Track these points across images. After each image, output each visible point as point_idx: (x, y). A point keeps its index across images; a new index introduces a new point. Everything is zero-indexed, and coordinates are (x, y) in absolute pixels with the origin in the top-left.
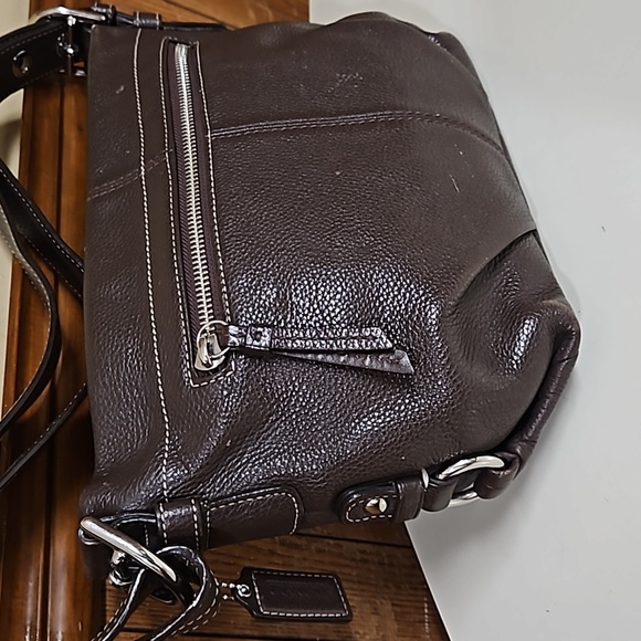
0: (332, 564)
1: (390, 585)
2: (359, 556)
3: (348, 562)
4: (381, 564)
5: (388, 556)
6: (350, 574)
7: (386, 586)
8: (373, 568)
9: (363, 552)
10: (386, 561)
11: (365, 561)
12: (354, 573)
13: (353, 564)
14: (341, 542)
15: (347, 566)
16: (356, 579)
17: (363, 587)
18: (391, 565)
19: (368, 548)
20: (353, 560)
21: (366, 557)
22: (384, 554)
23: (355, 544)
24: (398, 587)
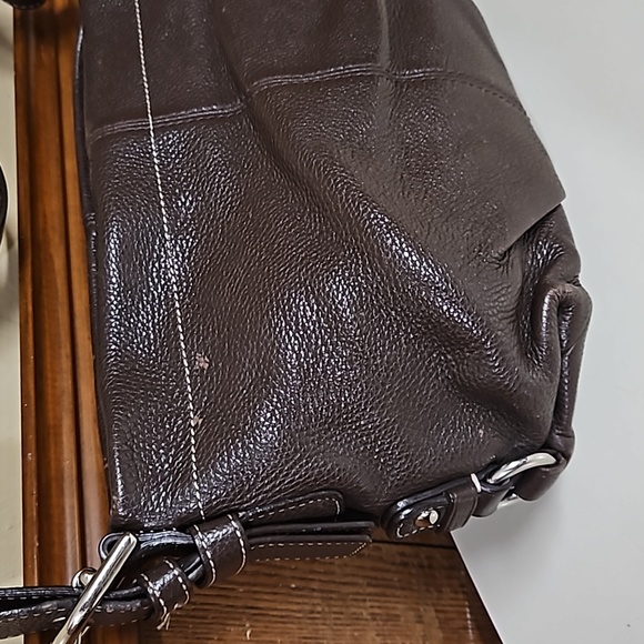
0: (373, 569)
1: (432, 589)
2: (398, 559)
3: (388, 567)
4: (421, 566)
5: (427, 558)
6: (391, 580)
7: (428, 591)
8: (413, 571)
9: (402, 554)
10: (426, 563)
11: (405, 564)
12: (396, 579)
13: (393, 568)
14: (380, 545)
15: (387, 571)
16: (398, 585)
17: (405, 593)
18: (430, 567)
19: (407, 549)
20: (394, 564)
21: (405, 560)
22: (423, 556)
23: (393, 546)
24: (440, 592)
